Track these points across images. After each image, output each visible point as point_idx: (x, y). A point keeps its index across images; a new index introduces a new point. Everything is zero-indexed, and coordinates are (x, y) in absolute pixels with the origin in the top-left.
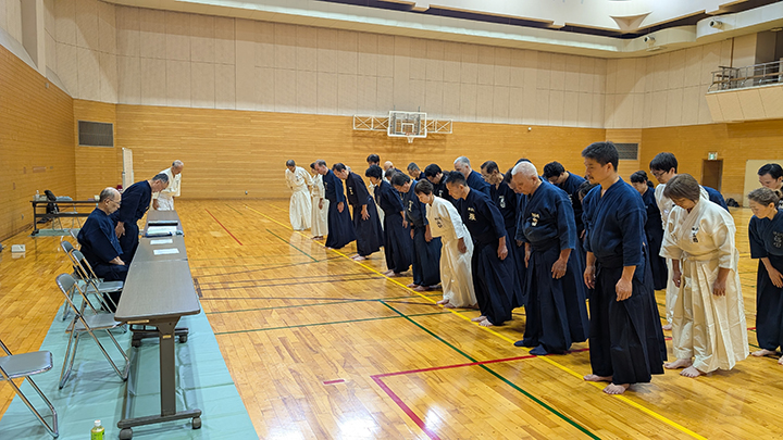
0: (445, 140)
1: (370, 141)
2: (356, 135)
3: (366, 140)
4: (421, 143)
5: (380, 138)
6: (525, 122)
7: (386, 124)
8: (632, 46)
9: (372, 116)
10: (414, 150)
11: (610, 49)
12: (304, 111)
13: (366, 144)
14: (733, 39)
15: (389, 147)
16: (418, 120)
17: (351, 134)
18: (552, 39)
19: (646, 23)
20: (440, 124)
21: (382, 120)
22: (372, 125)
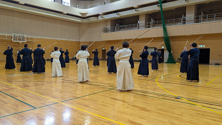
0: (33, 43)
1: (6, 43)
3: (4, 42)
5: (10, 42)
6: (58, 39)
7: (12, 38)
8: (85, 21)
9: (7, 35)
11: (79, 21)
13: (4, 44)
14: (106, 21)
15: (13, 45)
16: (23, 37)
18: (64, 17)
19: (87, 15)
20: (31, 38)
21: (10, 36)
22: (6, 38)
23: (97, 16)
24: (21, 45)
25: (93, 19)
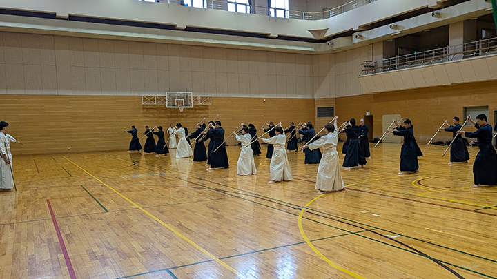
0: (208, 109)
1: (155, 111)
2: (144, 107)
3: (152, 111)
4: (191, 111)
5: (162, 109)
6: (261, 96)
7: (165, 100)
8: (324, 48)
9: (155, 95)
10: (187, 116)
11: (310, 49)
12: (107, 94)
13: (152, 114)
14: (373, 43)
15: (169, 114)
16: (187, 97)
17: (141, 107)
18: (271, 44)
19: (328, 34)
20: (203, 99)
21: (162, 97)
22: (155, 101)
23: (349, 33)
24: (185, 114)
25: (341, 43)
